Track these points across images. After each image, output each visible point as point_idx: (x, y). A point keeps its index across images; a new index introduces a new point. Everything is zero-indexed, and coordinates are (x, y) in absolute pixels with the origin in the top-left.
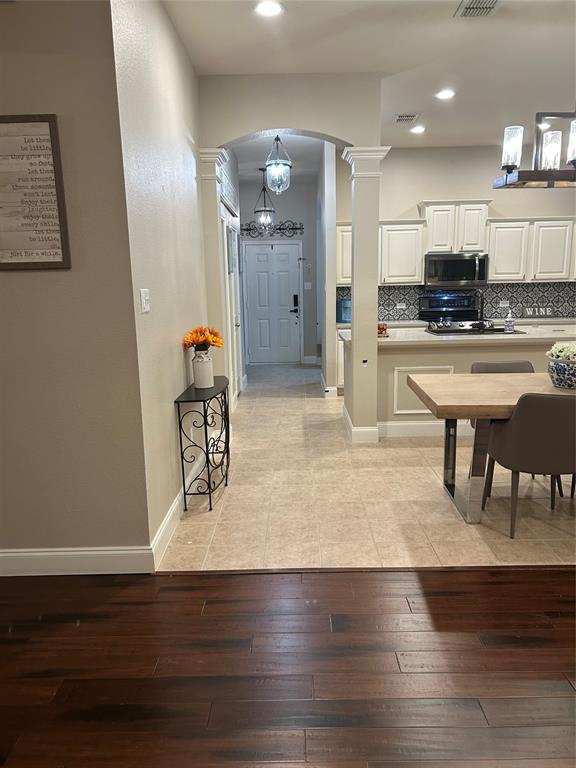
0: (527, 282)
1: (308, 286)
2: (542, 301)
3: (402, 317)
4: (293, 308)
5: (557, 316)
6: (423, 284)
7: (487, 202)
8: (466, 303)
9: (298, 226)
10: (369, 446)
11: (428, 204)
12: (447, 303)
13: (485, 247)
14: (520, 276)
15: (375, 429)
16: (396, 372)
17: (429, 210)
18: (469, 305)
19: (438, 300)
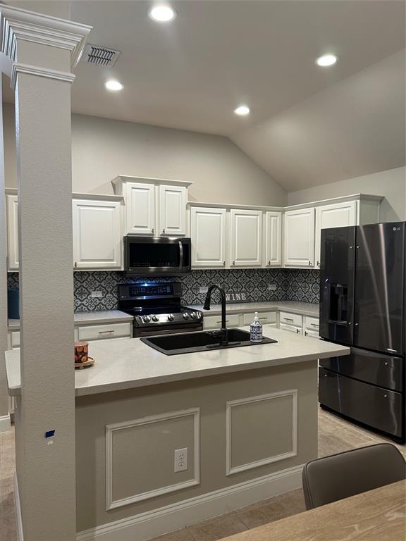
0: (226, 268)
2: (237, 287)
3: (98, 308)
6: (123, 269)
7: (187, 185)
8: (169, 291)
11: (125, 179)
12: (148, 291)
13: (186, 232)
14: (220, 263)
16: (109, 435)
17: (127, 187)
18: (172, 293)
19: (138, 287)
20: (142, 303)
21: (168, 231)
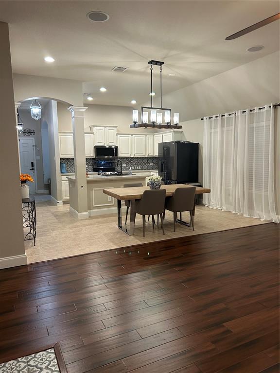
0: (132, 157)
1: (38, 158)
2: (137, 164)
4: (31, 168)
5: (142, 169)
6: (94, 157)
7: (116, 127)
9: (32, 131)
10: (86, 219)
11: (94, 126)
12: (103, 165)
13: (116, 144)
14: (129, 155)
15: (87, 213)
16: (93, 191)
17: (95, 129)
18: (112, 166)
19: (100, 164)
20: (101, 169)
21: (111, 144)
